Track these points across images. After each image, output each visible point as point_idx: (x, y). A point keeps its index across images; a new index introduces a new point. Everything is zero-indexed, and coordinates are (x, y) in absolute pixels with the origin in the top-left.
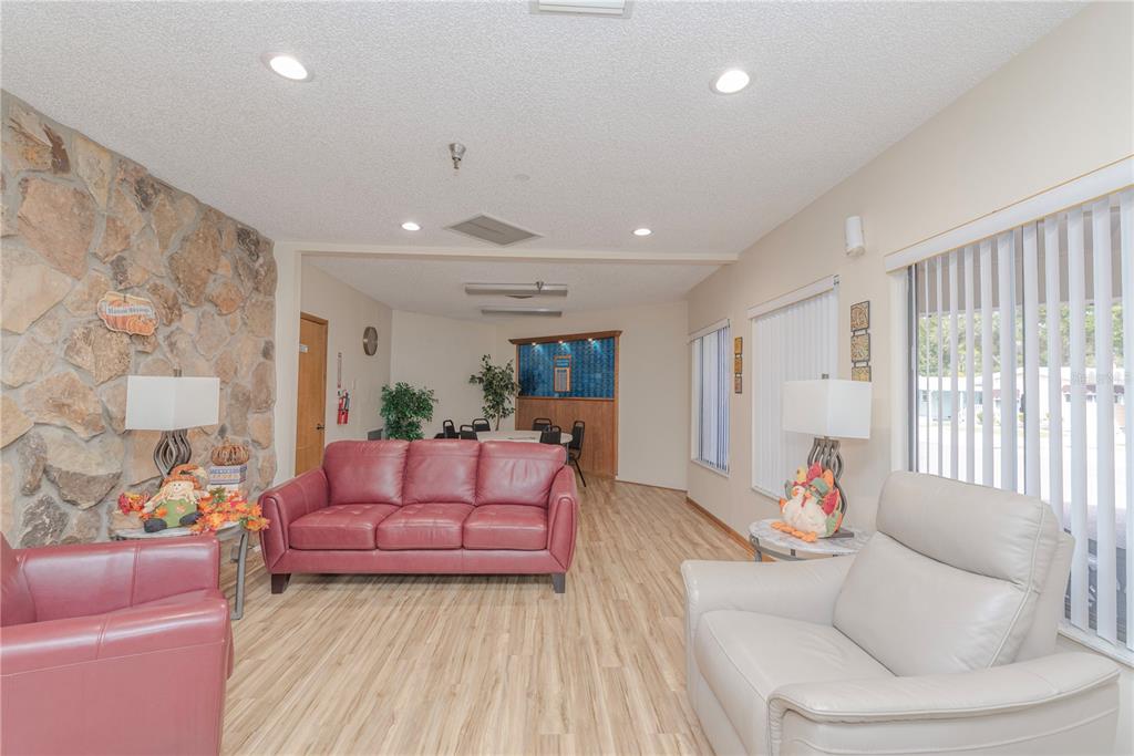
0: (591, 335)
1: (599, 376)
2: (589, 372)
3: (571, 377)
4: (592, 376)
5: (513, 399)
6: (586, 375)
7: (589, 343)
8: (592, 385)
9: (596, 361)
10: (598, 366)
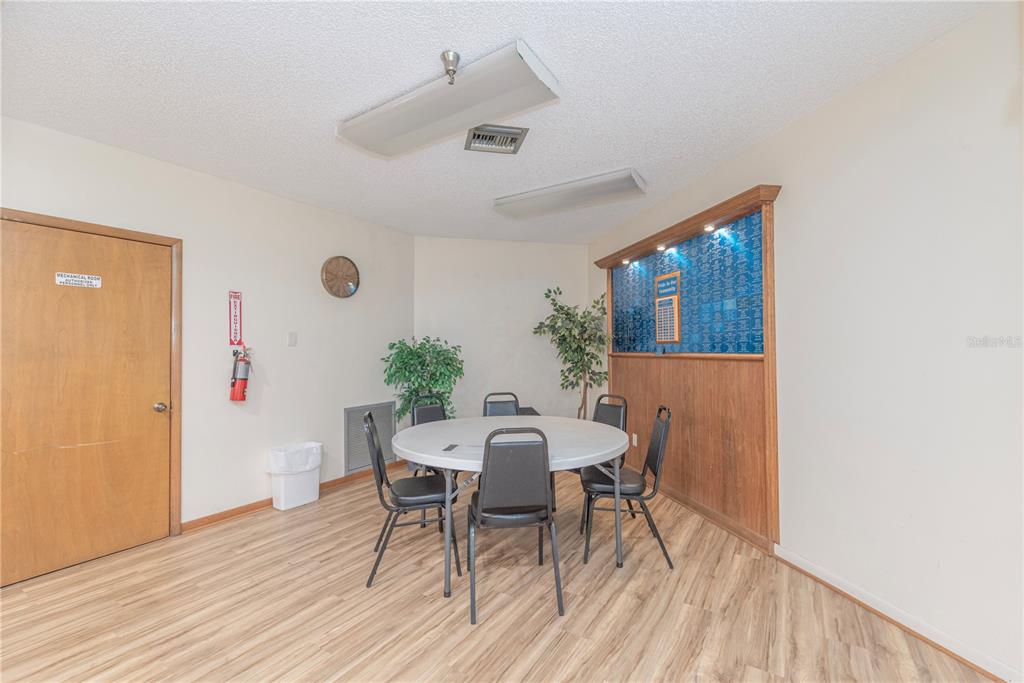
0: (710, 215)
1: (730, 305)
2: (711, 299)
3: (681, 315)
4: (717, 307)
5: (604, 358)
6: (706, 307)
7: (710, 236)
8: (718, 327)
9: (722, 273)
10: (729, 282)
